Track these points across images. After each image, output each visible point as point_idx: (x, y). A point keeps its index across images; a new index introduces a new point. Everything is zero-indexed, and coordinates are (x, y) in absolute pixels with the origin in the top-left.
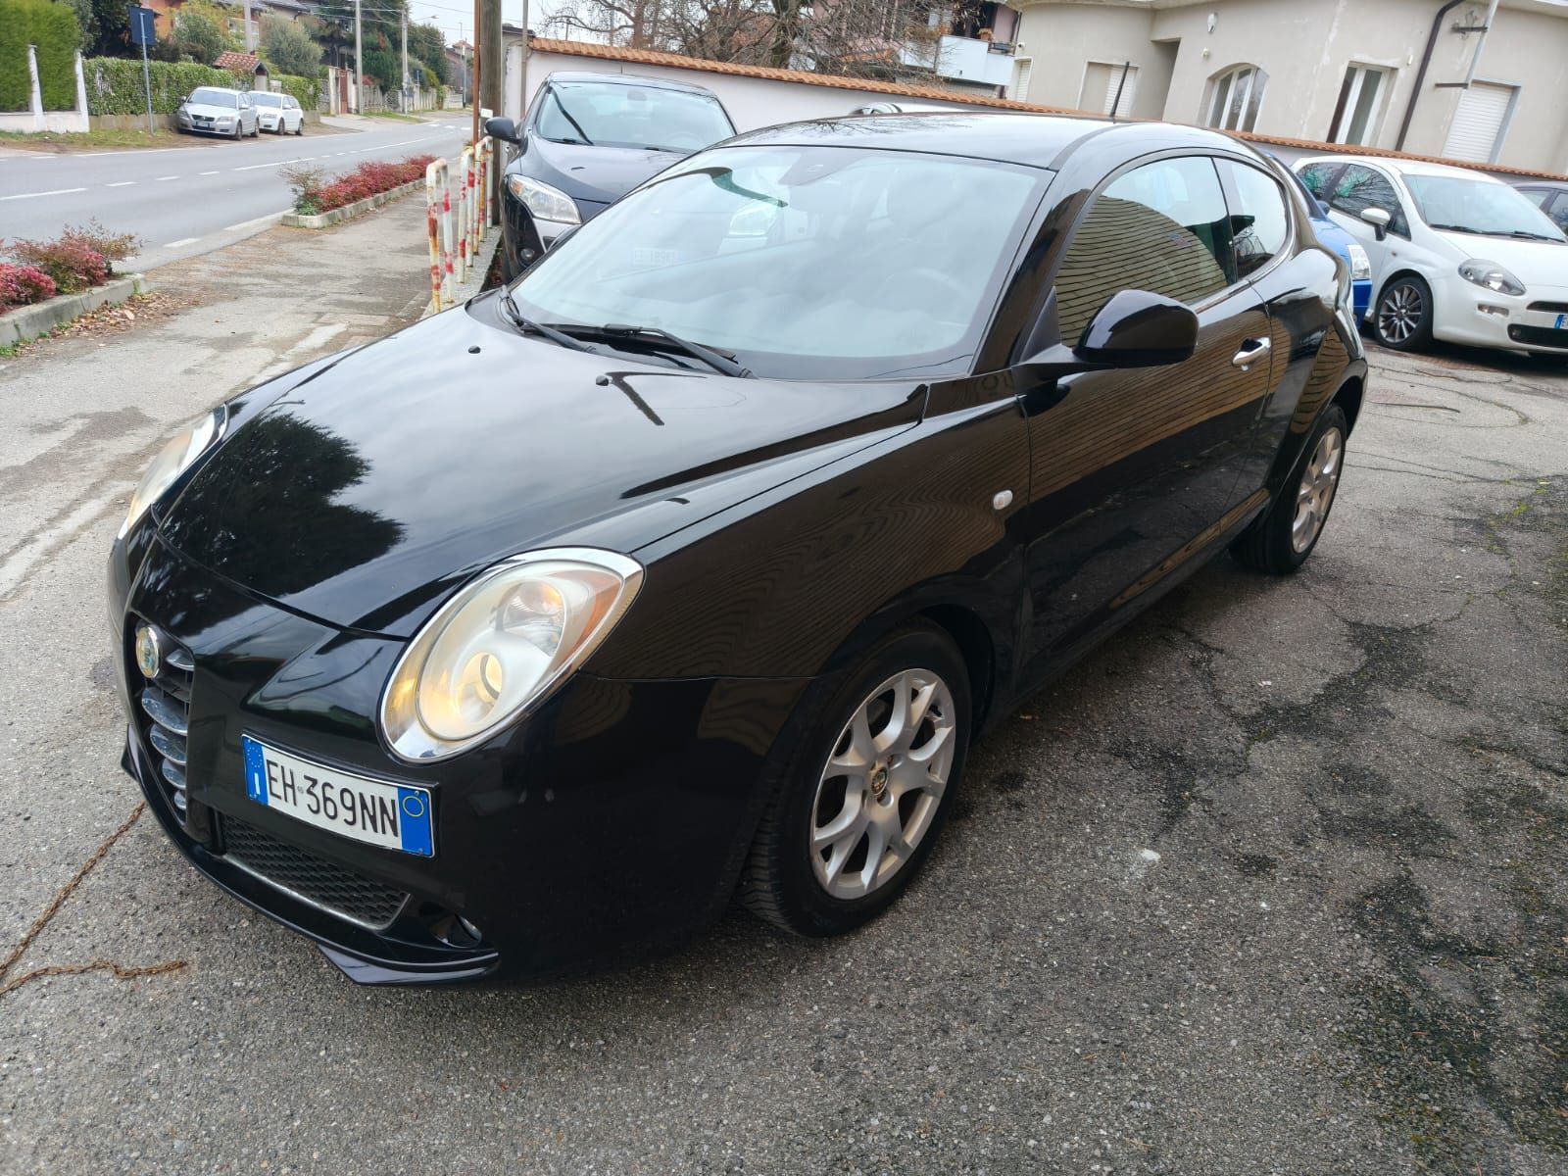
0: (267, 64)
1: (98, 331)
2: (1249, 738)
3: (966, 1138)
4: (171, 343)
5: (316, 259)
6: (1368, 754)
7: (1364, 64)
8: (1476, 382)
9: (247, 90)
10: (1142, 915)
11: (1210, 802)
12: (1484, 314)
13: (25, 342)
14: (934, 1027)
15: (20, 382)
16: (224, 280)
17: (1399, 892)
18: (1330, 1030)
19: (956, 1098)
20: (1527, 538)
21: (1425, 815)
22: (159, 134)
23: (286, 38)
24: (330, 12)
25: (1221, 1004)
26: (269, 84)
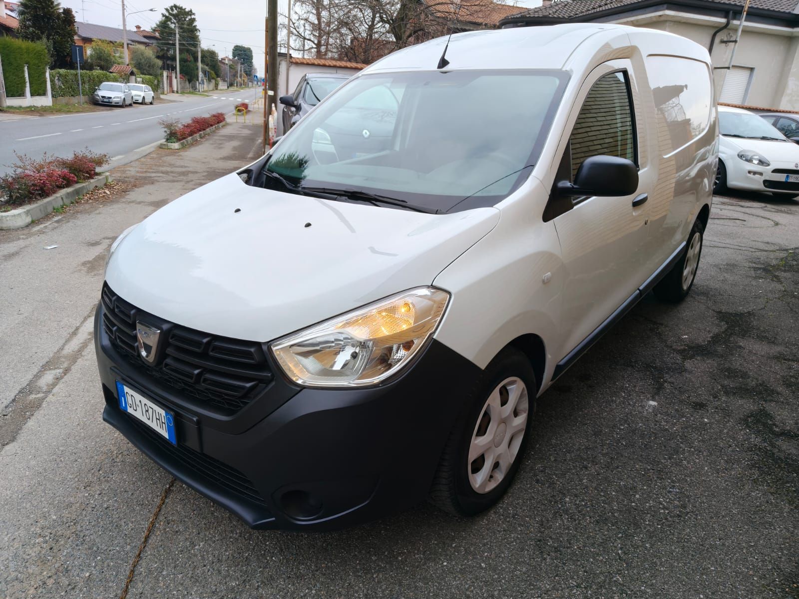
0: (135, 70)
1: (96, 200)
2: (683, 359)
3: (606, 504)
4: (132, 204)
5: (182, 164)
6: (736, 362)
8: (750, 207)
9: (126, 83)
10: (656, 425)
11: (673, 383)
12: (751, 175)
13: (66, 206)
14: (581, 467)
15: (70, 224)
16: (144, 175)
17: (761, 415)
18: (744, 463)
19: (598, 490)
20: (788, 275)
21: (766, 386)
22: (86, 106)
23: (144, 57)
24: (162, 44)
25: (697, 455)
26: (136, 79)
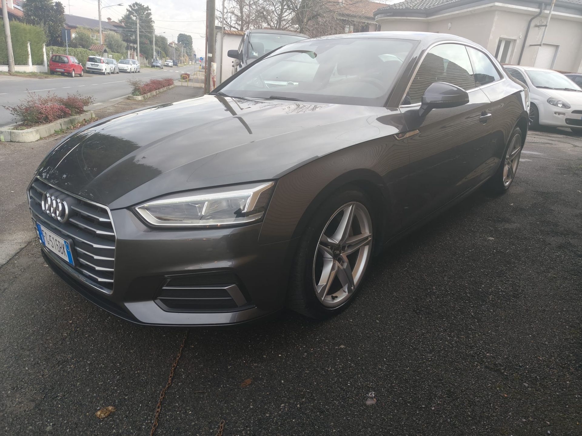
0: (107, 49)
6: (549, 218)
7: (504, 39)
8: (556, 137)
12: (557, 115)
13: (64, 130)
21: (571, 231)
23: (114, 40)
24: (126, 31)
26: (108, 56)
